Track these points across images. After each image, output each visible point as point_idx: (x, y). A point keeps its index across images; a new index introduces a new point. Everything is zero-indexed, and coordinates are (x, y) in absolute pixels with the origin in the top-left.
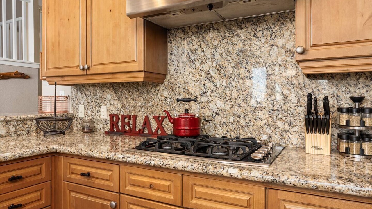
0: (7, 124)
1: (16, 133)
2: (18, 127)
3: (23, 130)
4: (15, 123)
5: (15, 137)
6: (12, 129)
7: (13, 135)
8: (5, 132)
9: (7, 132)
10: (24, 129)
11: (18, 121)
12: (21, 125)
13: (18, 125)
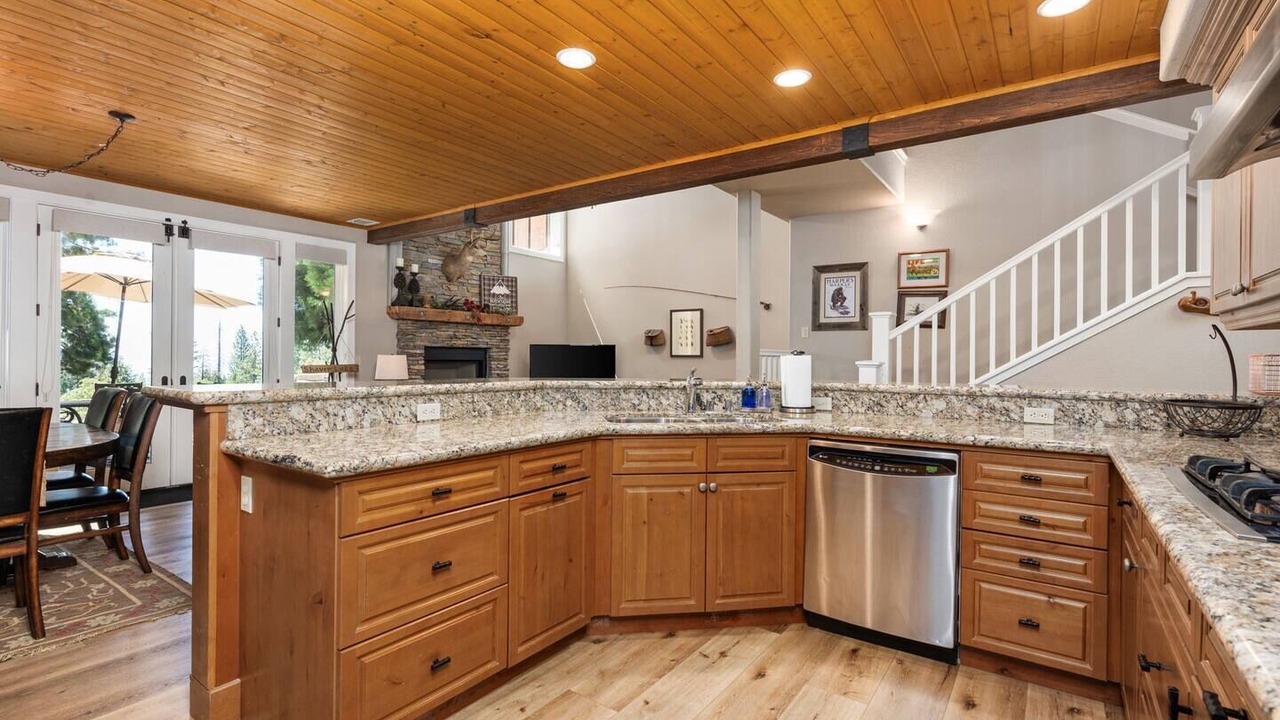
0: (1119, 406)
1: (1138, 424)
2: (1143, 414)
3: (1155, 422)
4: (1137, 406)
5: (1136, 431)
6: (1130, 416)
7: (1131, 427)
8: (1115, 420)
9: (1119, 421)
10: (1157, 419)
11: (1141, 402)
12: (1150, 412)
13: (1143, 410)
